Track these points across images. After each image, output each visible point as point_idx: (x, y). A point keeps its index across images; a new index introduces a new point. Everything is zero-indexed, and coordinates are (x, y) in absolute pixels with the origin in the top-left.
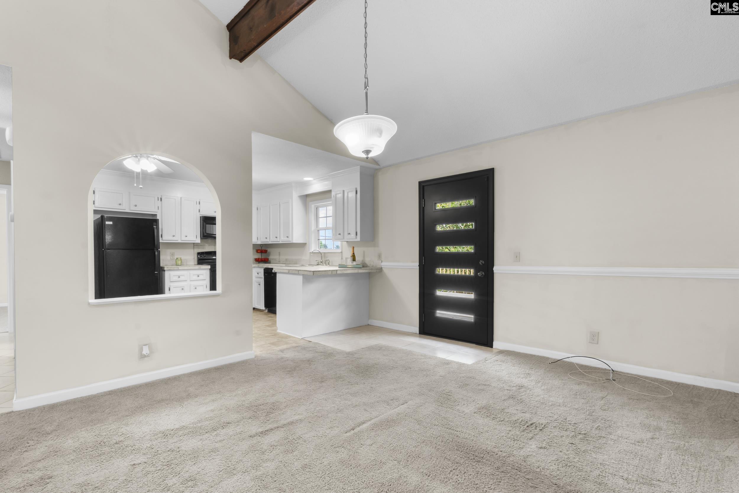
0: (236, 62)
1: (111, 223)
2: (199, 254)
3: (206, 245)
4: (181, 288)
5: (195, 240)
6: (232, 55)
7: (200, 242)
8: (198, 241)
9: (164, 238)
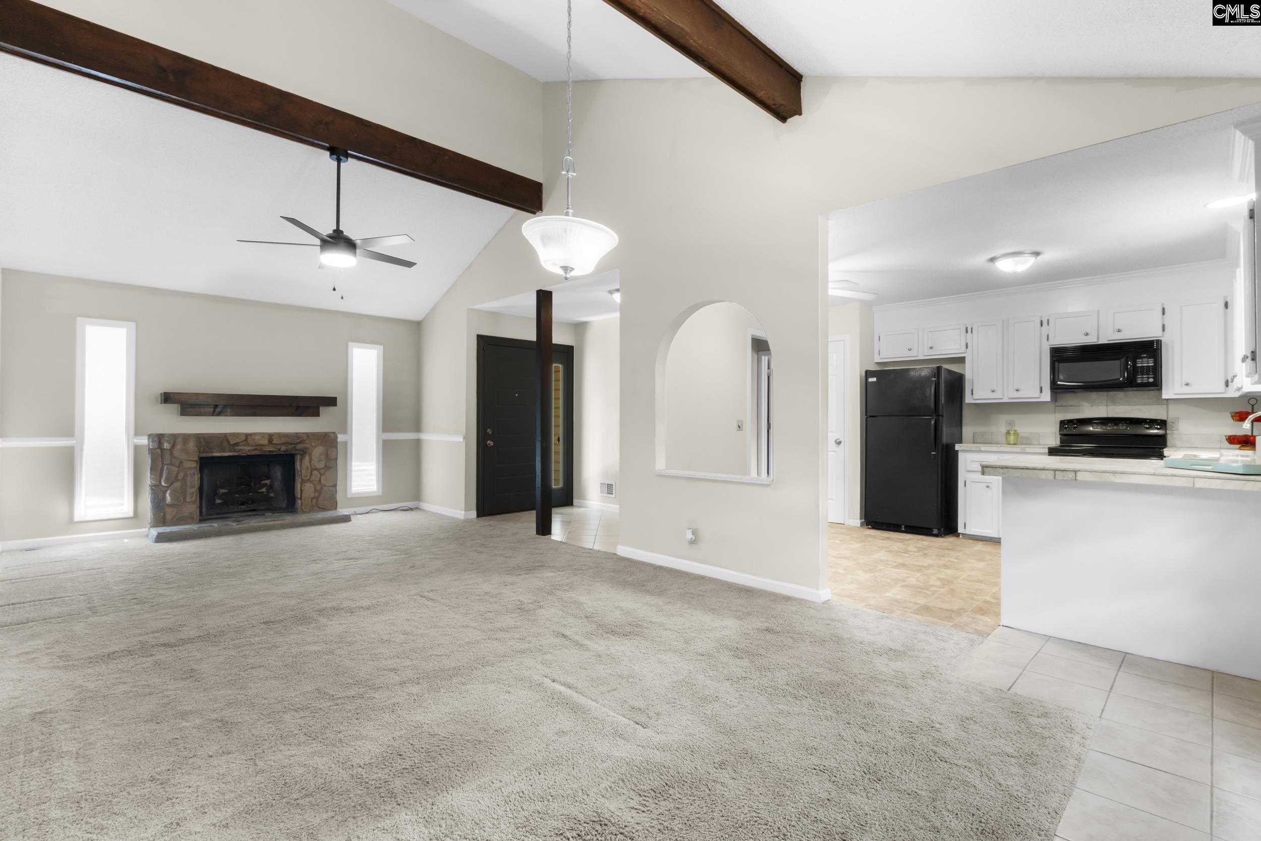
0: (793, 120)
1: (874, 379)
2: (1063, 423)
3: (1085, 404)
4: (986, 485)
5: (1038, 396)
6: (783, 117)
7: (1049, 400)
8: (1046, 396)
9: (976, 396)
